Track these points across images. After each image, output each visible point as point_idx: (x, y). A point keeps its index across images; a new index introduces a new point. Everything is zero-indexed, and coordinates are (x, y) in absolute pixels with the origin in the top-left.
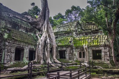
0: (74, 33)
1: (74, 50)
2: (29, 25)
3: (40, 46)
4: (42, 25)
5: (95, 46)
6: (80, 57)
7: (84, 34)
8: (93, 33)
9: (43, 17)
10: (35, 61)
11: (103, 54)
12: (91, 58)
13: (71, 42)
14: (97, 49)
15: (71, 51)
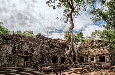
0: (89, 47)
1: (88, 57)
2: (61, 45)
3: (67, 56)
4: (69, 44)
5: (101, 54)
6: (92, 60)
7: (96, 48)
8: (101, 47)
9: (70, 40)
10: (64, 63)
11: (106, 58)
12: (98, 61)
13: (86, 53)
14: (102, 56)
15: (87, 58)
